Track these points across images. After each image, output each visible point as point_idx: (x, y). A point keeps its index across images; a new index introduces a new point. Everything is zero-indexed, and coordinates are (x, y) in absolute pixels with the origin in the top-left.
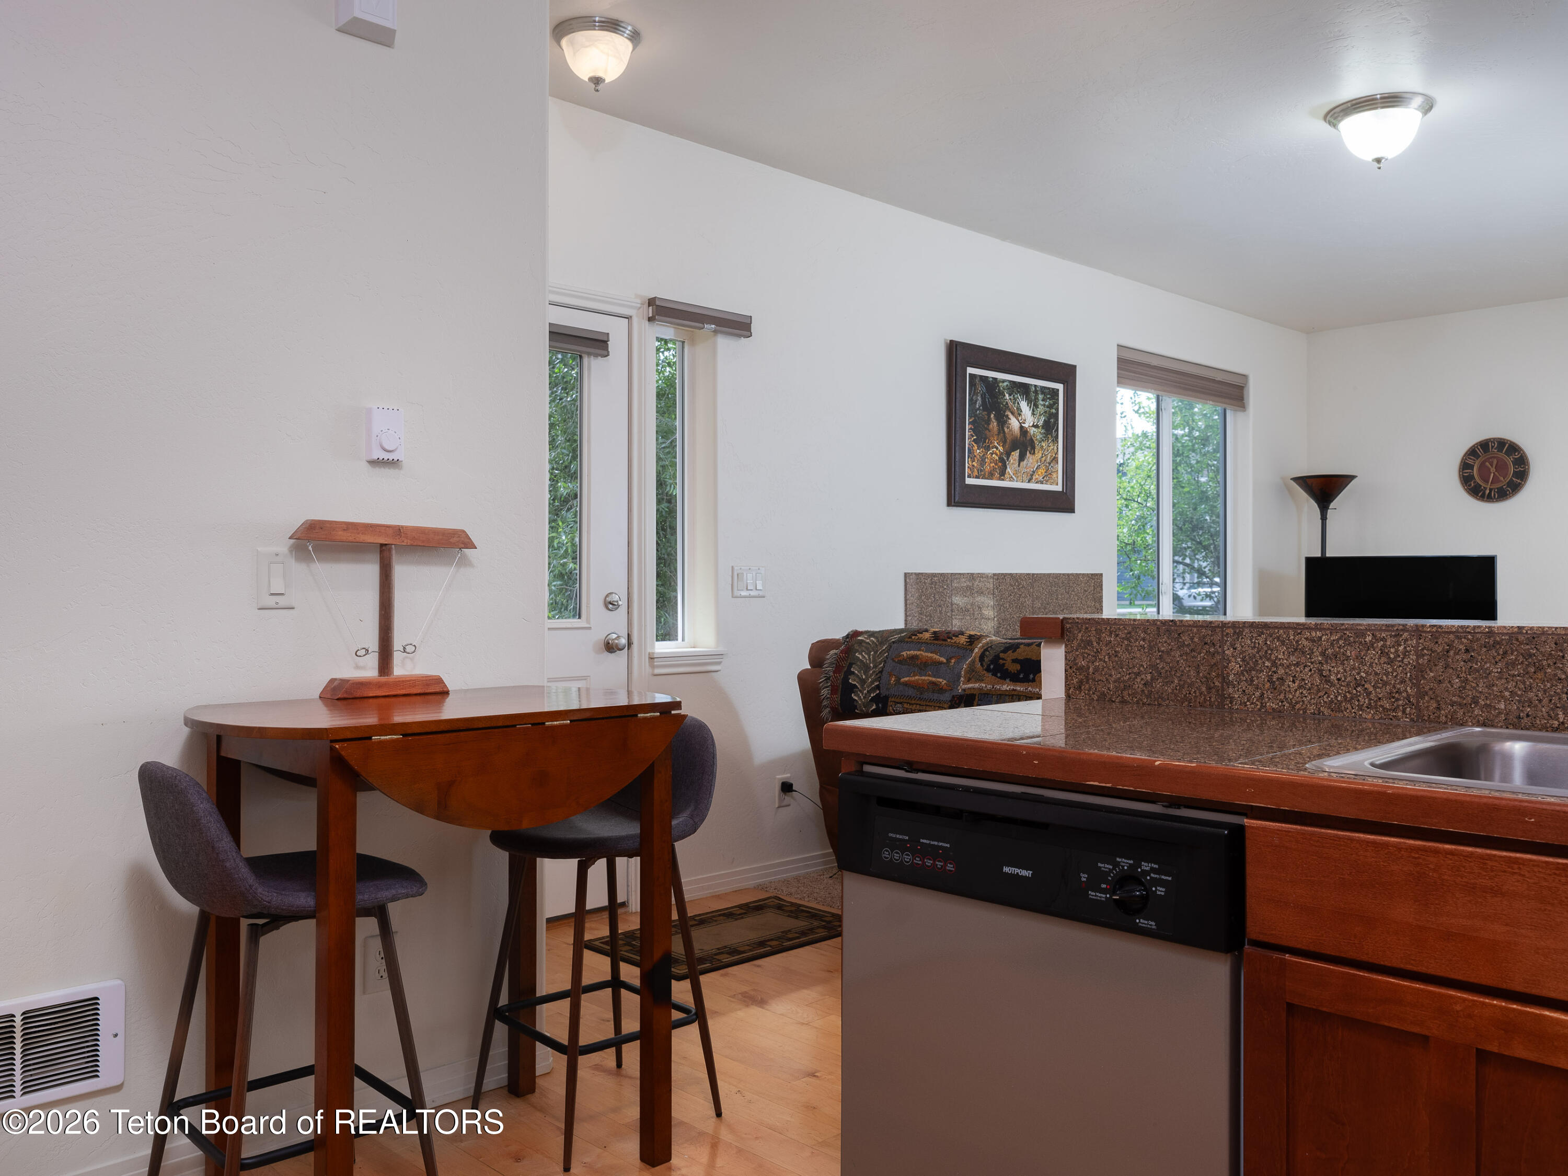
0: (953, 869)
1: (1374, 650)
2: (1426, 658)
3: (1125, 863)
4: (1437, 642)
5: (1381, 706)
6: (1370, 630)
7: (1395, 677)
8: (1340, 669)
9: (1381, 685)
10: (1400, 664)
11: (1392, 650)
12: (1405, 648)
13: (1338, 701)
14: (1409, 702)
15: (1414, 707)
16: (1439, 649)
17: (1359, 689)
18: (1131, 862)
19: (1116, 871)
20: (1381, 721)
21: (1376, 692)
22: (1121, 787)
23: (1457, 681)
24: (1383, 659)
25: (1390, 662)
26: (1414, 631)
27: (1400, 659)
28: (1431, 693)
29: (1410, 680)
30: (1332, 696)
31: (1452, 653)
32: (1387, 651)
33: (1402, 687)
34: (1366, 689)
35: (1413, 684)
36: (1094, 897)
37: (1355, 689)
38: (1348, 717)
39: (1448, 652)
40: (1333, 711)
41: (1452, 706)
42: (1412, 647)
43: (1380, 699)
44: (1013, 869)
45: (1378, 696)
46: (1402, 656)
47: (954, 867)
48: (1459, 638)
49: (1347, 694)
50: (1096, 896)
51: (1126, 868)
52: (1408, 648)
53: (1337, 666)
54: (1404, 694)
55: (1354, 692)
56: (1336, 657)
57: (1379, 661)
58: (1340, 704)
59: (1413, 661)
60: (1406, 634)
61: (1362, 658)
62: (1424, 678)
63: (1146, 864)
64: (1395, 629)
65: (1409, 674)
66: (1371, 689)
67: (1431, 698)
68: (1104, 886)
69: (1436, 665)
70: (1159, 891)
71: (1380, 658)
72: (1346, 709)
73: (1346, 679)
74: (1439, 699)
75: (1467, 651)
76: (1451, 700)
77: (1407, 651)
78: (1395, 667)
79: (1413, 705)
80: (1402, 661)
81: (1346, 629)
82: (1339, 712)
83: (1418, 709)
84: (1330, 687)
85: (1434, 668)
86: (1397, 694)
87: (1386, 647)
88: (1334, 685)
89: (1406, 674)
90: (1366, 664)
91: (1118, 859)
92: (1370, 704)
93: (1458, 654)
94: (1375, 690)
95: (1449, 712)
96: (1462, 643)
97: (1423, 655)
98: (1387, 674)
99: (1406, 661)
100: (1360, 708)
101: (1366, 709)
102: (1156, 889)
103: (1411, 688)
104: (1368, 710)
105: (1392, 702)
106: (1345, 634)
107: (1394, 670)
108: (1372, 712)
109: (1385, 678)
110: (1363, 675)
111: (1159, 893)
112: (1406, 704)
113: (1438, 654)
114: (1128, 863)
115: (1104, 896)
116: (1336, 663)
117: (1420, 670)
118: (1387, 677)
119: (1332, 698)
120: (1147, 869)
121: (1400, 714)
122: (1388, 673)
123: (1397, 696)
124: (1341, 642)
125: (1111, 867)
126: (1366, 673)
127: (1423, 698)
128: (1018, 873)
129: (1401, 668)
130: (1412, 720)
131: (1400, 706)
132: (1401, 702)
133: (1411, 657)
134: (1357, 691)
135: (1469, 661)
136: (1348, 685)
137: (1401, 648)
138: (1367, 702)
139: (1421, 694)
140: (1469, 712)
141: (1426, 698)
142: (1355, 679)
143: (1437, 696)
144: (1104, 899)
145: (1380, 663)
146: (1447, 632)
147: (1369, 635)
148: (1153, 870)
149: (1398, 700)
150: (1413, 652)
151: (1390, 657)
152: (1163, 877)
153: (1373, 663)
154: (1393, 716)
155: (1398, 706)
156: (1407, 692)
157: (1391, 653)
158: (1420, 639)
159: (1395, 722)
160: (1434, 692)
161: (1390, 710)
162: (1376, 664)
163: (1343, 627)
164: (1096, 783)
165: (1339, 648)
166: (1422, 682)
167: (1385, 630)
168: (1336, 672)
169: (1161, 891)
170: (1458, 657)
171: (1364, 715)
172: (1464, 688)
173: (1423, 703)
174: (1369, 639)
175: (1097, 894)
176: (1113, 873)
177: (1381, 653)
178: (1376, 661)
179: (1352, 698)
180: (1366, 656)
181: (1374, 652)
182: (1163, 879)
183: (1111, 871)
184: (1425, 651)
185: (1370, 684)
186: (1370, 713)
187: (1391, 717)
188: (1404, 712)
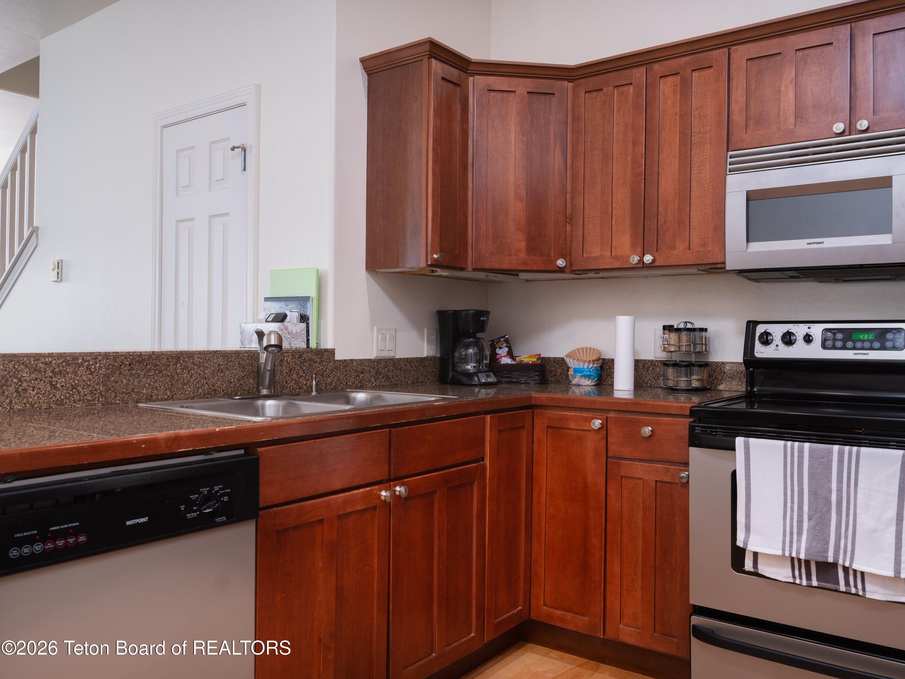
0: (85, 539)
1: (83, 367)
2: (110, 370)
3: (205, 490)
4: (116, 361)
5: (87, 399)
6: (80, 356)
7: (94, 381)
8: (63, 380)
9: (86, 387)
10: (97, 374)
11: (93, 367)
12: (100, 365)
13: (61, 399)
14: (101, 394)
15: (103, 397)
16: (117, 365)
17: (74, 390)
18: (208, 489)
19: (201, 497)
20: (86, 408)
21: (83, 392)
22: (198, 448)
23: (125, 381)
24: (88, 372)
25: (92, 373)
26: (105, 356)
27: (96, 371)
28: (112, 388)
29: (102, 382)
30: (58, 397)
31: (123, 367)
32: (90, 367)
33: (97, 387)
34: (78, 390)
35: (103, 384)
36: (190, 517)
37: (72, 391)
38: (67, 408)
39: (121, 366)
40: (58, 405)
41: (122, 394)
42: (103, 364)
43: (86, 395)
44: (134, 521)
45: (84, 394)
46: (98, 370)
47: (85, 538)
48: (126, 358)
49: (67, 394)
50: (191, 516)
51: (206, 493)
52: (101, 365)
53: (61, 378)
54: (99, 391)
55: (71, 392)
56: (61, 373)
57: (85, 373)
58: (63, 401)
59: (104, 372)
60: (100, 357)
61: (76, 372)
62: (109, 381)
63: (216, 487)
64: (95, 355)
65: (101, 380)
66: (81, 390)
67: (112, 391)
68: (195, 508)
69: (115, 373)
70: (225, 499)
71: (86, 372)
72: (66, 403)
73: (66, 385)
74: (116, 391)
75: (130, 365)
76: (122, 391)
77: (101, 367)
78: (94, 376)
79: (103, 396)
80: (98, 372)
81: (67, 356)
82: (62, 405)
83: (106, 398)
84: (57, 391)
85: (114, 375)
86: (95, 391)
87: (90, 365)
88: (59, 390)
89: (100, 379)
90: (78, 376)
91: (201, 490)
92: (80, 398)
93: (125, 367)
94: (83, 390)
95: (121, 397)
96: (128, 361)
97: (109, 368)
98: (90, 381)
99: (100, 372)
100: (75, 401)
101: (78, 402)
102: (223, 499)
103: (102, 387)
104: (79, 402)
105: (92, 396)
106: (66, 359)
107: (94, 378)
108: (81, 403)
109: (89, 383)
110: (76, 382)
111: (225, 500)
112: (100, 396)
113: (116, 367)
114: (206, 490)
115: (196, 514)
116: (61, 377)
117: (107, 377)
118: (90, 382)
119: (58, 398)
120: (217, 489)
121: (96, 402)
122: (91, 379)
123: (95, 392)
124: (64, 364)
125: (197, 496)
126: (79, 381)
127: (108, 392)
128: (137, 522)
129: (97, 377)
130: (103, 404)
131: (96, 397)
132: (97, 396)
133: (103, 370)
134: (73, 392)
135: (131, 370)
136: (68, 389)
137: (98, 365)
138: (78, 398)
139: (107, 390)
140: (130, 396)
141: (110, 391)
142: (72, 385)
143: (115, 390)
144: (196, 516)
145: (86, 375)
146: (121, 355)
147: (80, 359)
148: (221, 489)
149: (95, 394)
150: (104, 367)
151: (91, 371)
152: (226, 491)
153: (82, 375)
154: (93, 404)
155: (95, 398)
156: (100, 389)
157: (92, 368)
158: (108, 360)
159: (94, 407)
160: (114, 388)
161: (91, 400)
162: (84, 375)
163: (66, 355)
164: (183, 450)
165: (63, 367)
166: (108, 383)
167: (90, 356)
168: (60, 382)
169: (226, 499)
170: (126, 368)
171: (77, 405)
172: (128, 384)
173: (108, 395)
174: (80, 361)
175: (192, 514)
176: (199, 499)
177: (87, 369)
178: (84, 373)
179: (70, 397)
180: (79, 371)
181: (83, 369)
182: (226, 492)
183: (198, 498)
184: (110, 366)
185: (81, 387)
186: (80, 404)
187: (91, 404)
188: (98, 401)
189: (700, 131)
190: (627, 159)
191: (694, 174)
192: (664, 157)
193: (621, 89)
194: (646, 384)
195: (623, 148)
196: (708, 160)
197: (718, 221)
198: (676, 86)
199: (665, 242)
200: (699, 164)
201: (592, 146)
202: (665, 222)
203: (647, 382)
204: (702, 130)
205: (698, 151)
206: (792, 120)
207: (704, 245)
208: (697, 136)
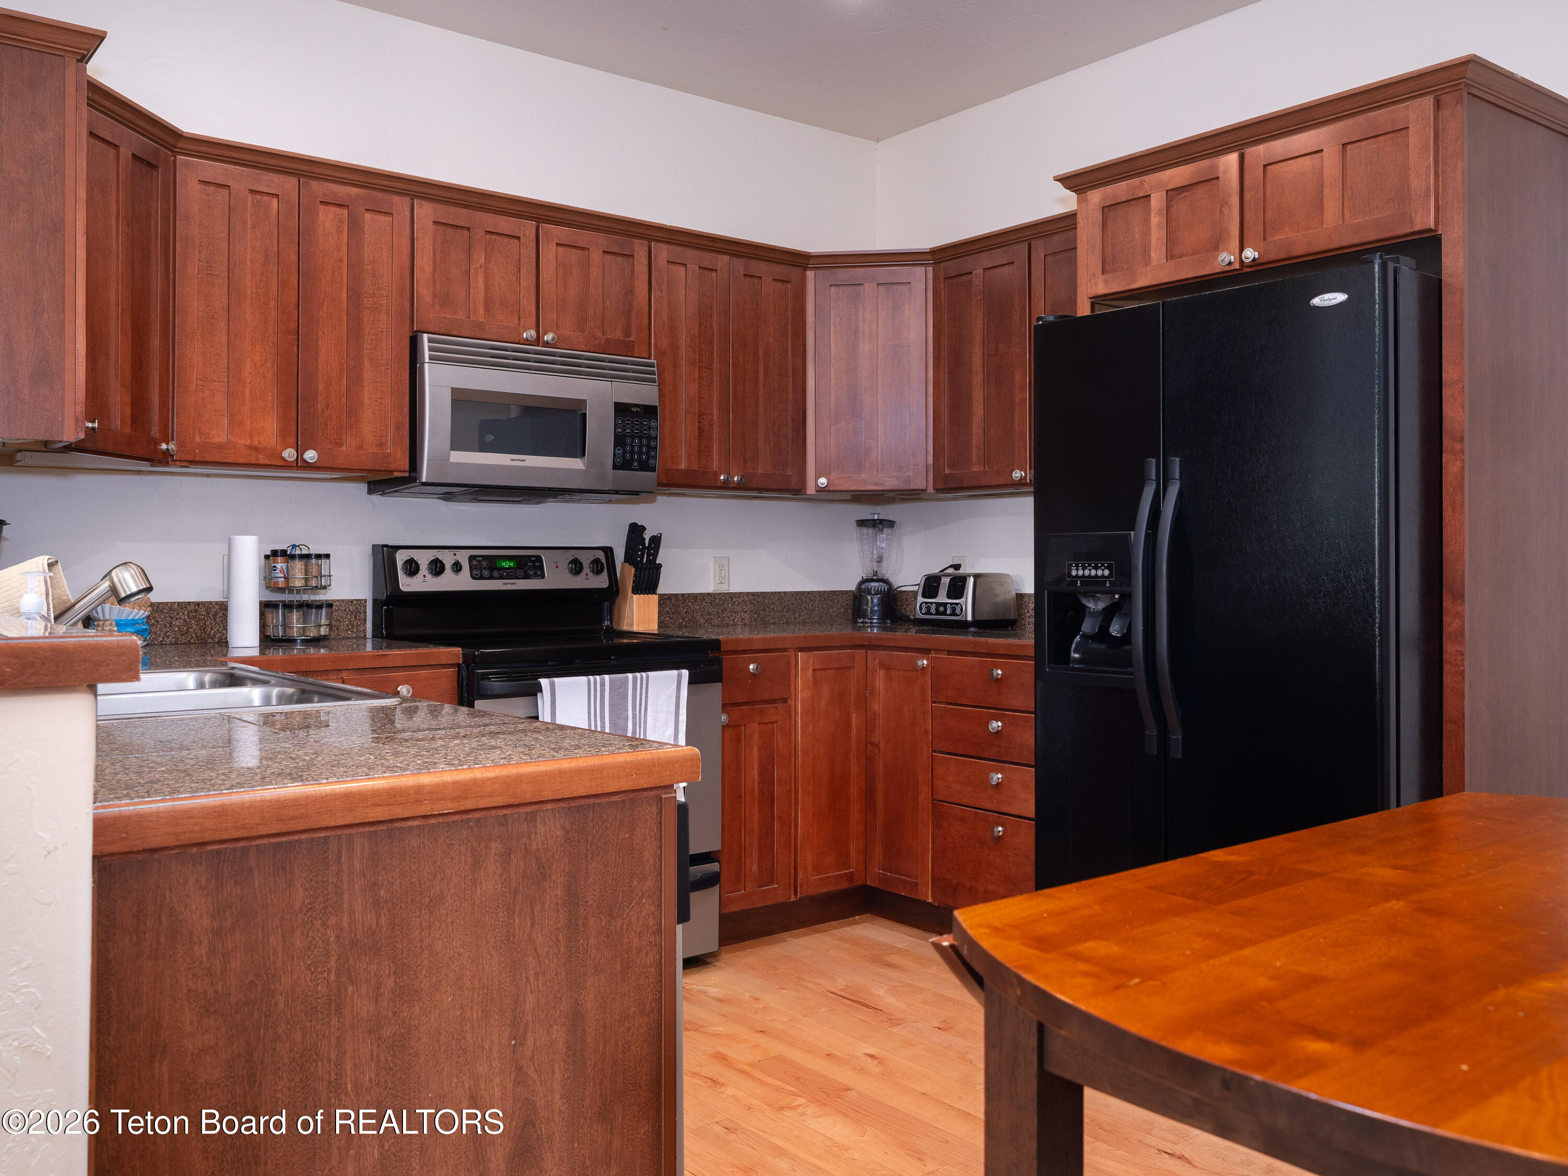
189: (375, 294)
190: (269, 304)
191: (367, 349)
192: (324, 315)
193: (259, 197)
194: (212, 638)
195: (261, 286)
196: (385, 334)
197: (401, 417)
198: (341, 222)
199: (328, 435)
200: (373, 337)
201: (209, 268)
202: (327, 406)
203: (214, 635)
204: (376, 292)
205: (372, 319)
206: (481, 310)
207: (381, 445)
208: (370, 299)
